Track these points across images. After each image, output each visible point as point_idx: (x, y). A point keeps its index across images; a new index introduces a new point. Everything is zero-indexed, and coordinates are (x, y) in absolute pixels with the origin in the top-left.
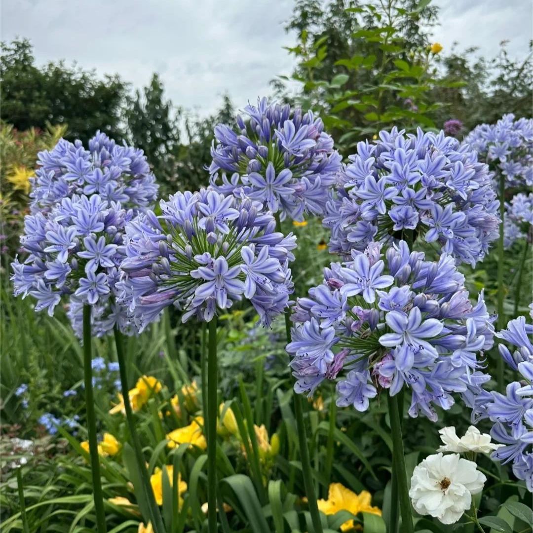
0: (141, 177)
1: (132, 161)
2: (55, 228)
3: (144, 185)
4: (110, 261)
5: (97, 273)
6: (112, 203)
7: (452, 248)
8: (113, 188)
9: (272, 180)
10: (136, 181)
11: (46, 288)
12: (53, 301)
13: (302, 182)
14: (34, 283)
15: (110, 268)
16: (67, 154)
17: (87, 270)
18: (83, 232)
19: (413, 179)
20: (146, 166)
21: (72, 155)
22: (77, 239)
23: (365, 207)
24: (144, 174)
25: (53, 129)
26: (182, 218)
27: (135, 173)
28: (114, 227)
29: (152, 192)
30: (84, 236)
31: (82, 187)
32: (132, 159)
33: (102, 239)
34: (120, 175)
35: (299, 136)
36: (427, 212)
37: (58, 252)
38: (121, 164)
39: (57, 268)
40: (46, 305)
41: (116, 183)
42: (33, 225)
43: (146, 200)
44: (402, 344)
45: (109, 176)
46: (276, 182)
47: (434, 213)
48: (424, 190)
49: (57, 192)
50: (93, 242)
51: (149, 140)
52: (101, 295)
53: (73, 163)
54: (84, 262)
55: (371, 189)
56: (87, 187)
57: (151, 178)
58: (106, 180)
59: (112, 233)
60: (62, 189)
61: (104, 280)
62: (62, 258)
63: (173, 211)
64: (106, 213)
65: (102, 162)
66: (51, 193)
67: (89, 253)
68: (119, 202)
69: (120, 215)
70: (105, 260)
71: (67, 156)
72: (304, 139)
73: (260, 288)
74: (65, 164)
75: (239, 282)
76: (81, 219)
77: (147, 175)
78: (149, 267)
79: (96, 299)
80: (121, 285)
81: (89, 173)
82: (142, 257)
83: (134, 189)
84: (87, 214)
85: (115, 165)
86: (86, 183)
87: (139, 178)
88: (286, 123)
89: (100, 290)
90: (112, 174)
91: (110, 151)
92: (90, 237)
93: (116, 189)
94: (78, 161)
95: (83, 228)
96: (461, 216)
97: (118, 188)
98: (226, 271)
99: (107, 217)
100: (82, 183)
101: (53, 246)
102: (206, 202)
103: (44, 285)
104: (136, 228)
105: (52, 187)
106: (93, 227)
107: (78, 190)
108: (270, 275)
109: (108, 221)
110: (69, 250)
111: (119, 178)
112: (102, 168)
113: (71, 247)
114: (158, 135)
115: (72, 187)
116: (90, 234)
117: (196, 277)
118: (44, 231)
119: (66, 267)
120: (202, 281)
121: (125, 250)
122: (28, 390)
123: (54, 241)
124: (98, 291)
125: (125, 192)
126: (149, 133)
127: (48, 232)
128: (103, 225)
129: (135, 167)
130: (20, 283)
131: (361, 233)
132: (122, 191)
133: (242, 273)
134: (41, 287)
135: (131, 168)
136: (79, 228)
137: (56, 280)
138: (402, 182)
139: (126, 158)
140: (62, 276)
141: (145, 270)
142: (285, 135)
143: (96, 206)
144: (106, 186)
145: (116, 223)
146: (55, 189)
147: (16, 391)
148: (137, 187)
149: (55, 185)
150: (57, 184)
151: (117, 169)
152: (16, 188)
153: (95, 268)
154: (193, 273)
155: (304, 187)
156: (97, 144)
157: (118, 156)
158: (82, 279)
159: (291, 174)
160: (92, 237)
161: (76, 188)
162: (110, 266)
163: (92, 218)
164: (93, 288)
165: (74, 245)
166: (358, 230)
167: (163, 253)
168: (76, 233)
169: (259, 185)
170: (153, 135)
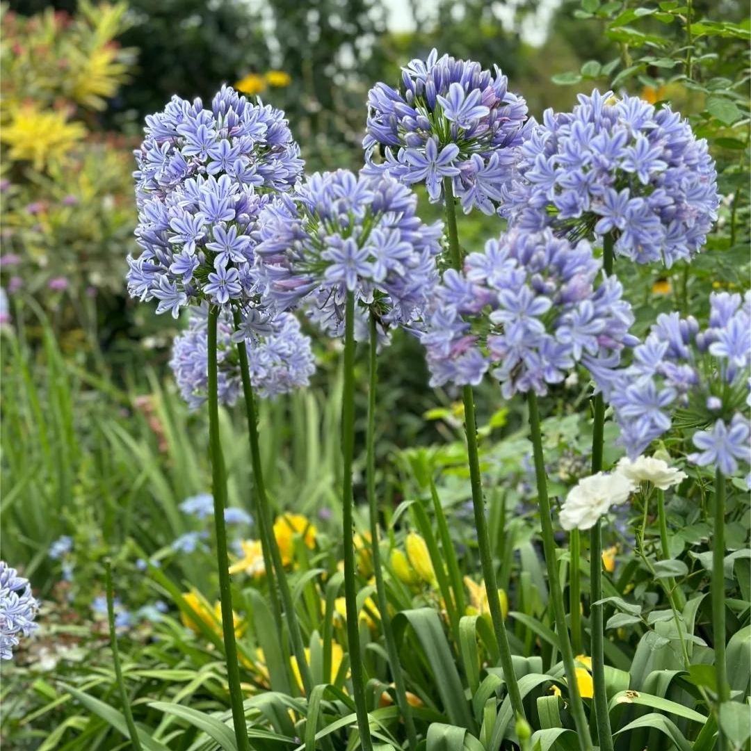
0: (281, 149)
1: (269, 127)
2: (180, 214)
3: (283, 161)
4: (242, 256)
5: (227, 268)
6: (244, 185)
7: (631, 240)
8: (244, 165)
9: (434, 157)
10: (273, 156)
11: (169, 286)
12: (178, 301)
13: (472, 160)
14: (154, 282)
15: (242, 264)
16: (186, 119)
17: (216, 266)
18: (211, 220)
19: (585, 158)
20: (287, 134)
21: (192, 121)
22: (205, 228)
23: (535, 191)
24: (285, 146)
25: (93, 14)
26: (315, 199)
27: (273, 145)
28: (246, 215)
29: (293, 171)
30: (213, 225)
31: (205, 164)
32: (269, 124)
33: (234, 228)
34: (252, 148)
35: (469, 104)
36: (600, 198)
37: (185, 243)
38: (253, 132)
39: (183, 261)
40: (169, 306)
41: (247, 159)
42: (155, 211)
43: (286, 182)
44: (514, 321)
45: (238, 150)
46: (439, 160)
47: (607, 199)
48: (593, 172)
49: (174, 171)
50: (224, 232)
51: (314, 35)
52: (232, 294)
53: (194, 132)
54: (212, 255)
55: (543, 171)
56: (211, 165)
57: (293, 151)
58: (235, 154)
59: (244, 222)
60: (179, 167)
61: (235, 277)
62: (189, 250)
63: (306, 192)
64: (237, 198)
65: (230, 129)
66: (166, 173)
67: (218, 245)
68: (252, 185)
69: (253, 200)
70: (235, 255)
71: (186, 123)
72: (474, 106)
73: (390, 271)
74: (183, 133)
75: (368, 265)
76: (209, 205)
77: (288, 147)
78: (282, 252)
79: (226, 298)
80: (255, 273)
81: (214, 146)
82: (276, 240)
83: (271, 168)
84: (216, 199)
85: (246, 134)
86: (210, 160)
87: (278, 152)
88: (452, 86)
89: (231, 288)
90: (243, 146)
91: (240, 114)
92: (219, 226)
93: (247, 167)
94: (199, 129)
95: (212, 216)
96: (639, 203)
97: (250, 166)
98: (356, 253)
99: (238, 203)
100: (205, 160)
101: (179, 236)
102: (341, 183)
103: (167, 281)
104: (272, 213)
105: (167, 164)
106: (222, 215)
107: (201, 168)
108: (403, 261)
109: (240, 207)
110: (196, 241)
111: (251, 152)
112: (230, 139)
113: (199, 238)
114: (335, 21)
115: (192, 164)
116: (220, 222)
117: (327, 259)
118: (167, 219)
119: (193, 261)
120: (331, 263)
121: (259, 235)
122: (72, 550)
123: (179, 230)
124: (229, 291)
125: (258, 172)
126: (313, 17)
127: (172, 220)
128: (233, 211)
129: (272, 135)
130: (137, 282)
131: (530, 223)
132: (255, 171)
133: (370, 256)
134: (165, 285)
135: (266, 138)
136: (208, 216)
137: (182, 275)
138: (575, 161)
139: (259, 124)
140: (189, 270)
141: (278, 256)
142: (451, 103)
143: (226, 188)
144: (235, 164)
145: (248, 211)
146: (170, 167)
147: (51, 547)
148: (275, 165)
149: (171, 162)
150: (173, 160)
151: (249, 140)
152: (16, 154)
153: (226, 262)
154: (323, 254)
155: (475, 166)
156: (222, 103)
157: (250, 121)
158: (212, 274)
159: (457, 151)
160: (223, 226)
161: (197, 166)
162: (241, 261)
163: (221, 204)
164: (223, 287)
165: (201, 235)
166: (526, 219)
167: (297, 236)
168: (204, 221)
169: (419, 165)
170: (322, 22)
